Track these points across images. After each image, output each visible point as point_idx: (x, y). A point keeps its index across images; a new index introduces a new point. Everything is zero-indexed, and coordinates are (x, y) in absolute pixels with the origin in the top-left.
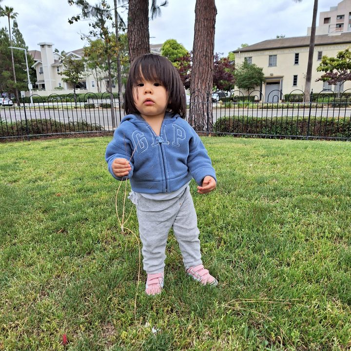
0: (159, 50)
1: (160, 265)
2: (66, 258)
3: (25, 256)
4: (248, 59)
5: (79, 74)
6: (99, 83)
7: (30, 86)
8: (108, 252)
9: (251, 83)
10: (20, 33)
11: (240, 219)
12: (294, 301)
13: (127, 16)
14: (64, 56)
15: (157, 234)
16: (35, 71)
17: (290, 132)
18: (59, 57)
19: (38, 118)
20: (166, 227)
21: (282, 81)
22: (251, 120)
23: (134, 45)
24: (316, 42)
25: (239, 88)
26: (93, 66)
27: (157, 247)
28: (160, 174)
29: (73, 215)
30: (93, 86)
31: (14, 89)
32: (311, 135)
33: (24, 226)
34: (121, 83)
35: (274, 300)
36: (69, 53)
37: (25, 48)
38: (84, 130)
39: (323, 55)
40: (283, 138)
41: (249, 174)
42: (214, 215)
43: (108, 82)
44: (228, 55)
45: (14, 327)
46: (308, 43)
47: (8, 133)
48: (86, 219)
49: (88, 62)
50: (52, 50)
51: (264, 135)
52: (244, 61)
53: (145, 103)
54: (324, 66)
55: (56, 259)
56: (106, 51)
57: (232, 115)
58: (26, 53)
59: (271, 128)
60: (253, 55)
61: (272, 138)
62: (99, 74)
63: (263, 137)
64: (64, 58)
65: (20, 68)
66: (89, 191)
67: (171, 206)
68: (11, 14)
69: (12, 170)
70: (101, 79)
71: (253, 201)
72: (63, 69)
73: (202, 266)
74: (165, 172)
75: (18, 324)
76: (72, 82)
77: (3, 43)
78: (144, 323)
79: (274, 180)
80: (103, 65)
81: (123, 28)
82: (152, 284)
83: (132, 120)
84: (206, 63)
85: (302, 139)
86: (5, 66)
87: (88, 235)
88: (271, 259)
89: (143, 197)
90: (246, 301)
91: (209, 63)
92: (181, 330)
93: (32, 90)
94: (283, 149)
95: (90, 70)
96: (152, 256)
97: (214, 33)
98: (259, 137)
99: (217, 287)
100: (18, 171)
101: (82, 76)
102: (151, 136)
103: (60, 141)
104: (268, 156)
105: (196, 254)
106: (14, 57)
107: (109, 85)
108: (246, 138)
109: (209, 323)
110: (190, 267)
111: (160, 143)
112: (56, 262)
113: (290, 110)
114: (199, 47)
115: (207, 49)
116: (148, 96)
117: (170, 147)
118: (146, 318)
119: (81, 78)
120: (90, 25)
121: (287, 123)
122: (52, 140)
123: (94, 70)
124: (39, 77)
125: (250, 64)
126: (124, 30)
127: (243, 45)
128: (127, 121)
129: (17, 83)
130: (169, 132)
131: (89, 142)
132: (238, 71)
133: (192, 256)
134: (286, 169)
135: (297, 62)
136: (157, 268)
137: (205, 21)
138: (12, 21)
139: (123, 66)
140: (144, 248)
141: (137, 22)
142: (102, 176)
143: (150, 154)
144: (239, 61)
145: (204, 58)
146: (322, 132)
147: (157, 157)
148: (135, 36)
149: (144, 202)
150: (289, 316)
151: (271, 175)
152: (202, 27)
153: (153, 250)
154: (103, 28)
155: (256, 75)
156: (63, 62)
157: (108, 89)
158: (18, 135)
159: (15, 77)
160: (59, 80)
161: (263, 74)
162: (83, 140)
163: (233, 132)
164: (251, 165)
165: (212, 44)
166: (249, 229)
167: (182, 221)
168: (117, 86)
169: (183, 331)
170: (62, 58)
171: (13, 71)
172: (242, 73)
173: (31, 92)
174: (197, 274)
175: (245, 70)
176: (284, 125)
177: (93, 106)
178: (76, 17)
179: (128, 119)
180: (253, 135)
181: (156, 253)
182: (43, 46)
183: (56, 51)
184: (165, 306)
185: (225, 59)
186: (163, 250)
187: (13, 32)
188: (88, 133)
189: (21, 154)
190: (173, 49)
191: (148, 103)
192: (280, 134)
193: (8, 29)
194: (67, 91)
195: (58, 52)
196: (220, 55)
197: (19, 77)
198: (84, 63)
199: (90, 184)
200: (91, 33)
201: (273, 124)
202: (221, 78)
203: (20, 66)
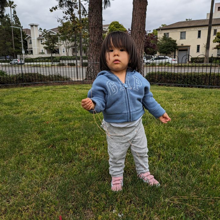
0: (107, 29)
1: (121, 171)
2: (56, 164)
3: (29, 162)
4: (166, 34)
5: (55, 44)
6: (68, 49)
7: (23, 52)
8: (84, 161)
9: (168, 50)
10: (18, 18)
11: (172, 142)
12: (216, 198)
13: (88, 6)
14: (46, 32)
15: (120, 151)
16: (27, 42)
17: (197, 83)
18: (42, 33)
19: (30, 72)
20: (127, 146)
21: (189, 49)
22: (170, 74)
23: (92, 25)
24: (213, 23)
25: (160, 53)
26: (64, 39)
27: (119, 160)
28: (126, 109)
29: (58, 136)
30: (64, 52)
31: (13, 53)
32: (211, 85)
33: (27, 143)
34: (82, 50)
35: (202, 198)
36: (49, 30)
37: (20, 27)
38: (59, 80)
39: (218, 31)
40: (192, 87)
41: (174, 110)
42: (153, 138)
43: (73, 49)
44: (153, 31)
45: (26, 210)
46: (207, 23)
47: (11, 82)
48: (67, 139)
49: (61, 36)
50: (38, 28)
51: (179, 84)
52: (163, 35)
53: (114, 62)
54: (218, 39)
55: (50, 165)
56: (74, 29)
57: (157, 71)
58: (21, 30)
59: (184, 80)
60: (170, 32)
61: (185, 86)
62: (68, 44)
63: (179, 86)
64: (45, 34)
65: (17, 40)
66: (67, 120)
67: (130, 133)
68: (12, 6)
69: (16, 106)
70: (69, 47)
71: (179, 129)
72: (44, 41)
73: (149, 173)
74: (129, 107)
75: (29, 208)
76: (51, 49)
77: (7, 24)
78: (112, 210)
79: (192, 115)
80: (71, 38)
81: (85, 14)
82: (115, 184)
83: (106, 74)
84: (140, 37)
85: (205, 88)
86: (8, 39)
87: (69, 150)
88: (196, 169)
89: (112, 125)
90: (181, 197)
91: (142, 37)
92: (139, 216)
93: (24, 54)
94: (194, 94)
95: (62, 41)
96: (115, 165)
97: (146, 17)
98: (175, 86)
99: (161, 187)
100: (19, 107)
101: (56, 45)
102: (119, 84)
103: (44, 87)
104: (185, 99)
105: (146, 165)
106: (13, 33)
107: (74, 51)
108: (167, 86)
109: (157, 212)
110: (141, 173)
111: (126, 88)
112: (50, 167)
113: (193, 68)
114: (135, 27)
115: (140, 28)
116: (116, 58)
117: (132, 91)
118: (113, 206)
119: (56, 47)
120: (63, 12)
121: (195, 77)
122: (38, 87)
123: (65, 42)
124: (29, 46)
125: (168, 38)
126: (85, 15)
127: (162, 25)
128: (101, 75)
129: (15, 49)
130: (131, 81)
131: (63, 88)
132: (159, 42)
133: (143, 166)
134: (200, 108)
135: (199, 36)
136: (119, 173)
137: (140, 10)
138: (12, 9)
139: (83, 39)
140: (110, 160)
141: (95, 10)
142: (75, 111)
143: (119, 96)
144: (160, 35)
145: (138, 34)
146: (219, 83)
147: (124, 98)
148: (93, 19)
149: (112, 129)
150: (213, 209)
151: (190, 112)
152: (137, 13)
153: (117, 162)
154: (72, 14)
155: (172, 45)
156: (45, 36)
157: (73, 54)
158: (16, 83)
159: (14, 45)
160: (42, 48)
161: (177, 44)
162: (59, 87)
163: (157, 82)
164: (175, 105)
165: (144, 24)
166: (179, 148)
167: (137, 143)
168: (79, 52)
169: (140, 217)
170: (44, 33)
171: (12, 42)
172: (162, 44)
173: (24, 55)
174: (146, 178)
175: (164, 42)
176: (193, 78)
177: (63, 65)
178: (54, 7)
179: (102, 74)
180: (171, 85)
181: (119, 164)
182: (32, 26)
183: (40, 29)
184: (126, 199)
185: (151, 34)
186: (123, 162)
187: (13, 17)
188: (61, 82)
189: (20, 96)
190: (116, 28)
191: (116, 62)
192: (190, 84)
193: (10, 15)
194: (47, 55)
195: (42, 30)
196: (148, 31)
197: (16, 46)
198: (58, 37)
199: (67, 116)
200: (64, 17)
201: (185, 77)
202: (148, 47)
203: (17, 39)
